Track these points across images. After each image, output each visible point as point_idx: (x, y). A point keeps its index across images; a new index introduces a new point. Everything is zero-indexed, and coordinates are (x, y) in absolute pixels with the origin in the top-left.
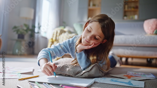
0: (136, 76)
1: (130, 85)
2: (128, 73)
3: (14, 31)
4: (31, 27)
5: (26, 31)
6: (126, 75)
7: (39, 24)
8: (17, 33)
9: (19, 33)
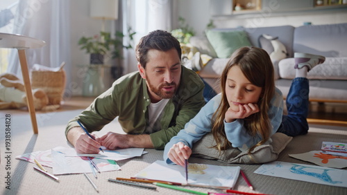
0: (339, 157)
1: (327, 180)
2: (323, 148)
3: (83, 48)
4: (113, 37)
5: (106, 45)
6: (318, 152)
7: (130, 29)
8: (88, 51)
9: (92, 51)
